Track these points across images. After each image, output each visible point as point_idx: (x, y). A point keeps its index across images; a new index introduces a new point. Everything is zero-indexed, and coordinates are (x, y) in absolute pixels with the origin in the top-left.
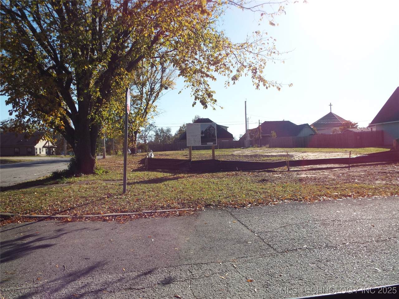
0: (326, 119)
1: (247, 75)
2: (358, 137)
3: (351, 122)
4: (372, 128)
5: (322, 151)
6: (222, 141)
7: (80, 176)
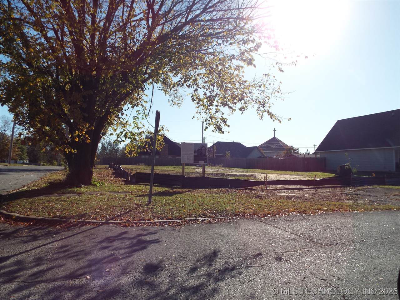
0: (268, 143)
1: (253, 107)
2: (306, 162)
3: (293, 147)
4: (316, 155)
5: (277, 173)
6: (177, 158)
7: (80, 187)
